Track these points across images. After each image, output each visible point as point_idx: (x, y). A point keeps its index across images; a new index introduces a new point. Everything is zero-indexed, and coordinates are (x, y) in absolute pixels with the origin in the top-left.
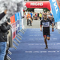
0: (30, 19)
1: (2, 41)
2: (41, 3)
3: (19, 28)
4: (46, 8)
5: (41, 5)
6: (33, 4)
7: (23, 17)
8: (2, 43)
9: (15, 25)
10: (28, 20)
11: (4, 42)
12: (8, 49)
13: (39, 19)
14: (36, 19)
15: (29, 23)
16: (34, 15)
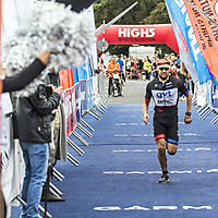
0: (116, 76)
2: (148, 30)
3: (85, 103)
4: (165, 45)
5: (148, 36)
6: (124, 33)
7: (97, 72)
8: (35, 146)
9: (73, 94)
10: (111, 79)
11: (42, 143)
12: (54, 165)
13: (144, 76)
14: (135, 78)
15: (115, 87)
16: (129, 64)
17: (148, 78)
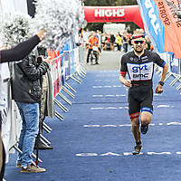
1: (28, 103)
4: (133, 22)
5: (119, 15)
6: (99, 13)
8: (28, 105)
13: (116, 48)
16: (104, 38)
17: (119, 49)
